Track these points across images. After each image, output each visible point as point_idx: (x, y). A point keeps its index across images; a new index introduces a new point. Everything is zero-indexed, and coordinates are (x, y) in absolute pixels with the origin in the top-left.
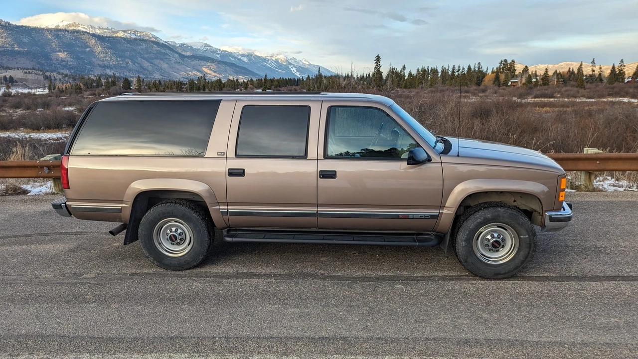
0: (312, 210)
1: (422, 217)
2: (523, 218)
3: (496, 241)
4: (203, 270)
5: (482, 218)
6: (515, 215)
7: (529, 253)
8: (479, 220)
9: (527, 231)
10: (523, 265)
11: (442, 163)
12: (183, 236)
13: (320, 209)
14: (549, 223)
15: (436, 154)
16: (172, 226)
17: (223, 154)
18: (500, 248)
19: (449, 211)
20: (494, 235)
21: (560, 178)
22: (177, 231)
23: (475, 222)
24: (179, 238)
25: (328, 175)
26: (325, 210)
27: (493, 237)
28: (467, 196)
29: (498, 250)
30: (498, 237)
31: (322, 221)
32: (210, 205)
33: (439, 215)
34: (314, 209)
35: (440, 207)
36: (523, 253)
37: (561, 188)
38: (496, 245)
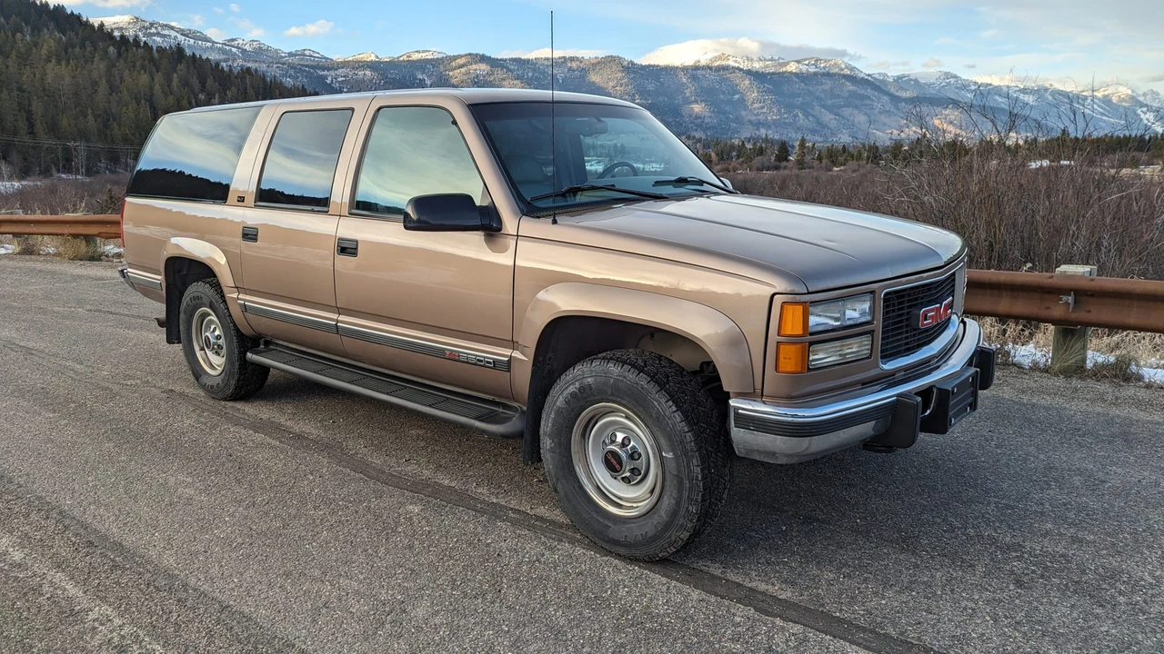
0: (328, 317)
1: (479, 363)
2: (663, 401)
3: (613, 453)
5: (577, 385)
6: (643, 389)
7: (678, 503)
8: (572, 389)
9: (670, 439)
10: (668, 534)
11: (518, 236)
12: (221, 342)
13: (342, 318)
14: (735, 429)
15: (516, 214)
16: (211, 322)
17: (243, 201)
18: (628, 474)
19: (523, 358)
20: (616, 436)
21: (778, 300)
22: (215, 331)
23: (565, 393)
24: (214, 344)
25: (347, 248)
26: (347, 321)
27: (613, 442)
28: (550, 322)
29: (627, 480)
30: (623, 445)
31: (349, 344)
32: (225, 290)
33: (509, 361)
34: (335, 316)
35: (513, 344)
36: (667, 502)
37: (782, 332)
38: (615, 463)
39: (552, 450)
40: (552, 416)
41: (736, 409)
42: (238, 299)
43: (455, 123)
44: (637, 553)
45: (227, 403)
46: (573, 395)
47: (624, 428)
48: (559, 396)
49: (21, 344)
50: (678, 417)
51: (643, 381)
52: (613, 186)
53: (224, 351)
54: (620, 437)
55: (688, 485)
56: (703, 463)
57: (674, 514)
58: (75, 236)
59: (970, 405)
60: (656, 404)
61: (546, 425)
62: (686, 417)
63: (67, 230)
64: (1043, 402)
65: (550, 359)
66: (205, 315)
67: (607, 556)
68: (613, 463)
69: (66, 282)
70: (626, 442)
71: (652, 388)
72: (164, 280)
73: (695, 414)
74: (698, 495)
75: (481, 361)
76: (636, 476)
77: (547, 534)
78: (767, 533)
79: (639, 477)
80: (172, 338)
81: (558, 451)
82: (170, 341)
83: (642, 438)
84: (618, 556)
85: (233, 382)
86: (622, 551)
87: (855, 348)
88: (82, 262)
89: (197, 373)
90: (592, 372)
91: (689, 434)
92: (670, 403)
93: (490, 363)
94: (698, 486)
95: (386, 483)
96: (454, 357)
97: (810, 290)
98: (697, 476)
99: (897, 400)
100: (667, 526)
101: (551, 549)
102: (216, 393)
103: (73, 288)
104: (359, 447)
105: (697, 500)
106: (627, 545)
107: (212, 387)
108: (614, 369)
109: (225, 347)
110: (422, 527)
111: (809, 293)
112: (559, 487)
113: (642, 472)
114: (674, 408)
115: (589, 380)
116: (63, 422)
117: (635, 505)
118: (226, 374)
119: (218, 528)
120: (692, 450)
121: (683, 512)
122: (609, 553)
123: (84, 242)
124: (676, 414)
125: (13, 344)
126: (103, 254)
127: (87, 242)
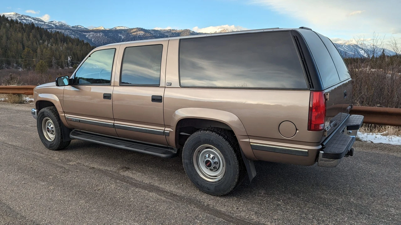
49: (10, 143)
58: (14, 94)
63: (11, 92)
69: (15, 113)
88: (17, 104)
103: (19, 116)
116: (52, 188)
123: (18, 96)
125: (6, 143)
126: (25, 101)
127: (19, 96)
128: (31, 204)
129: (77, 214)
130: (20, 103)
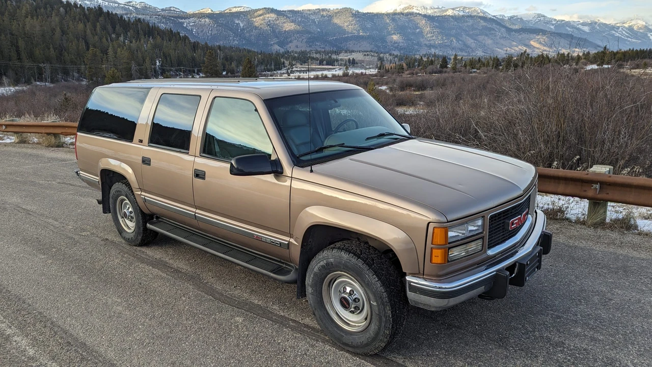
0: (191, 210)
2: (371, 275)
3: (345, 298)
4: (144, 249)
5: (325, 261)
6: (360, 267)
7: (379, 329)
8: (322, 263)
9: (375, 295)
10: (374, 343)
11: (292, 177)
12: (133, 215)
13: (198, 211)
14: (409, 292)
15: (291, 165)
16: (126, 204)
17: (142, 142)
18: (353, 309)
19: (296, 243)
20: (346, 289)
21: (431, 226)
22: (129, 209)
23: (319, 265)
24: (129, 216)
25: (199, 175)
26: (201, 213)
27: (344, 292)
28: (310, 227)
29: (352, 312)
30: (350, 294)
31: (202, 225)
32: (134, 190)
33: (288, 244)
34: (194, 210)
35: (291, 236)
36: (374, 327)
37: (434, 243)
38: (346, 304)
39: (312, 294)
40: (312, 276)
41: (410, 282)
42: (141, 195)
43: (256, 110)
44: (358, 351)
45: (137, 247)
46: (323, 267)
47: (350, 285)
48: (316, 265)
49: (24, 207)
50: (379, 284)
51: (360, 263)
52: (344, 144)
53: (134, 220)
54: (348, 289)
55: (384, 320)
56: (392, 308)
57: (377, 334)
58: (48, 134)
59: (537, 268)
60: (367, 276)
61: (309, 280)
62: (383, 284)
63: (43, 130)
64: (581, 245)
65: (310, 242)
66: (123, 200)
67: (342, 351)
68: (345, 303)
69: (45, 162)
70: (352, 293)
71: (365, 267)
72: (100, 180)
73: (388, 282)
74: (390, 325)
75: (273, 242)
76: (357, 310)
77: (310, 337)
78: (428, 335)
79: (359, 311)
80: (106, 210)
81: (315, 294)
82: (104, 212)
83: (360, 292)
84: (348, 351)
85: (140, 238)
86: (350, 349)
87: (474, 246)
88: (53, 149)
89: (121, 231)
90: (333, 256)
91: (385, 293)
92: (375, 276)
93: (278, 244)
94: (390, 321)
95: (224, 303)
96: (259, 239)
97: (449, 219)
98: (389, 316)
99: (496, 274)
100: (374, 339)
101: (312, 346)
102: (130, 242)
103: (49, 167)
104: (209, 278)
105: (389, 328)
106: (353, 347)
107: (129, 239)
108: (345, 256)
109: (134, 218)
110: (244, 332)
111: (448, 222)
112: (316, 313)
113: (360, 309)
114: (377, 279)
115: (331, 260)
116: (50, 261)
117: (357, 325)
118: (136, 233)
119: (136, 333)
120: (386, 302)
121: (382, 333)
122: (343, 349)
123: (53, 137)
124: (378, 283)
125: (19, 207)
126: (64, 143)
127: (55, 137)
128: (21, 279)
129: (64, 289)
130: (57, 147)
